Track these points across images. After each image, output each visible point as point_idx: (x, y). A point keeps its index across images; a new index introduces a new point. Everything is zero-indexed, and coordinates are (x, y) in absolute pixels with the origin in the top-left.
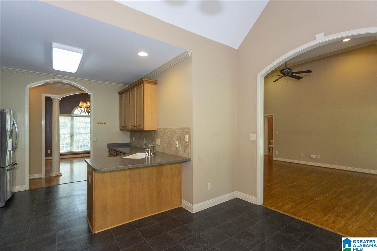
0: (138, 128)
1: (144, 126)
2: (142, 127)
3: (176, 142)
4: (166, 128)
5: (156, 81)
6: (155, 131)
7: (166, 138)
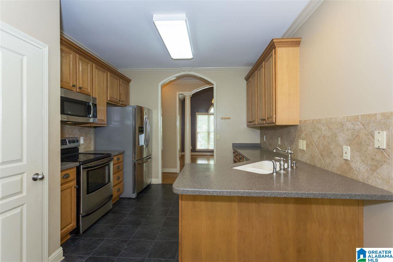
0: (267, 121)
1: (275, 117)
2: (273, 120)
3: (344, 147)
4: (320, 120)
5: (297, 40)
6: (295, 126)
7: (319, 138)
